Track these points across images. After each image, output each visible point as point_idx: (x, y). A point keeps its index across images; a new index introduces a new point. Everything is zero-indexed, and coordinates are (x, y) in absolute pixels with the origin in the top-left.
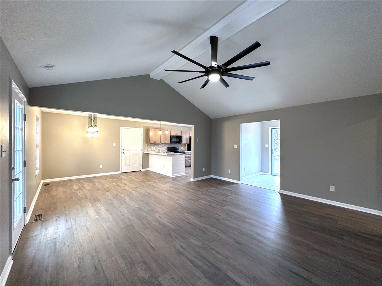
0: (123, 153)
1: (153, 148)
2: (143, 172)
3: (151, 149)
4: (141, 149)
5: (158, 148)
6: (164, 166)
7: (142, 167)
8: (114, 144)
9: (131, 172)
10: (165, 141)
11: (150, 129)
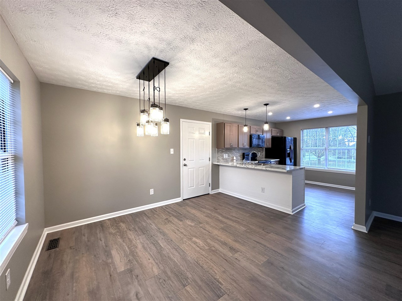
0: (185, 165)
1: (224, 155)
2: (212, 196)
3: (222, 158)
4: (210, 158)
5: (231, 155)
6: (263, 190)
7: (210, 188)
8: (171, 149)
9: (196, 198)
10: (243, 144)
11: (224, 124)
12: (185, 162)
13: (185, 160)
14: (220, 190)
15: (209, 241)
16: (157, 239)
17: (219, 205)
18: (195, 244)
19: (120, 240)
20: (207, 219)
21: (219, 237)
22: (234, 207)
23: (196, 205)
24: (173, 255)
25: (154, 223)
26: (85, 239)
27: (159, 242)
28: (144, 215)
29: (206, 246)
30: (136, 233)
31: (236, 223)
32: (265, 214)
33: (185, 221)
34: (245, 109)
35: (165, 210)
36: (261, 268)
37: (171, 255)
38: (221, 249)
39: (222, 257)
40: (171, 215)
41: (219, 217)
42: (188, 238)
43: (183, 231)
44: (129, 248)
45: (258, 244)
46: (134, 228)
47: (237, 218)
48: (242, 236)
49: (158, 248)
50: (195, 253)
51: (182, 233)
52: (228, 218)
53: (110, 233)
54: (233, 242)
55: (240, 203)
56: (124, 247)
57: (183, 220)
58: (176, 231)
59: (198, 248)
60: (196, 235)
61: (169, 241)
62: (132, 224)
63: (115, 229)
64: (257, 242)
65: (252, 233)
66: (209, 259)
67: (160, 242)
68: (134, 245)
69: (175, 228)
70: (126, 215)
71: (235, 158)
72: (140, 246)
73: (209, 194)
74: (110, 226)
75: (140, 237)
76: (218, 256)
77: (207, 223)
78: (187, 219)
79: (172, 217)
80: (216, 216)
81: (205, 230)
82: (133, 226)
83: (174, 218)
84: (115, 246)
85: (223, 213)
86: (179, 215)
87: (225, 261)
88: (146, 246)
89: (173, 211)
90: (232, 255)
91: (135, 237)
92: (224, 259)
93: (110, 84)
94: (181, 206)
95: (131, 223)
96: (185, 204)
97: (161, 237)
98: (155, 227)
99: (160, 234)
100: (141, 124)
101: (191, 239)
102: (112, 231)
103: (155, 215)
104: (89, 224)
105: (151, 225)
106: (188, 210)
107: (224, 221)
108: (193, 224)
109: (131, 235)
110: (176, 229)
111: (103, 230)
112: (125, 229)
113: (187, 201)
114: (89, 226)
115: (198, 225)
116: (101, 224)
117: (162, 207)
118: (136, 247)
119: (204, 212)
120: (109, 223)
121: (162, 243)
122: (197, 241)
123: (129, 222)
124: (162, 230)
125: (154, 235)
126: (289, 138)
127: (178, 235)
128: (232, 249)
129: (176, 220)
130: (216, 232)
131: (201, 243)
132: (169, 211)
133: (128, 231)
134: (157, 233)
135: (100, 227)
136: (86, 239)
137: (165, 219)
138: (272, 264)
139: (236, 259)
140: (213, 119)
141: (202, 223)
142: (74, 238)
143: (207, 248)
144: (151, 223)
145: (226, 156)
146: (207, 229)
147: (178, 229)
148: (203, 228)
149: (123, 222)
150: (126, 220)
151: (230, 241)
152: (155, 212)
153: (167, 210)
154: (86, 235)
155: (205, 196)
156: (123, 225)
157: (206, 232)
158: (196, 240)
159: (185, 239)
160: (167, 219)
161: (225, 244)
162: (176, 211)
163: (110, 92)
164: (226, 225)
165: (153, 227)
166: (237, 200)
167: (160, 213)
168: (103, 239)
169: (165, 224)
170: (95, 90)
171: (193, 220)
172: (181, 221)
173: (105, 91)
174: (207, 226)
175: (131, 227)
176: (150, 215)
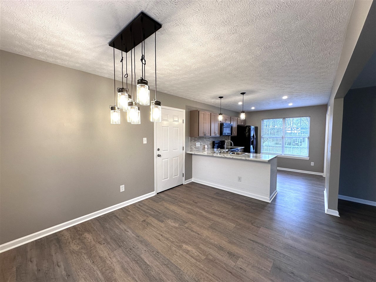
0: (159, 156)
2: (187, 187)
3: (195, 146)
4: (183, 147)
5: (203, 143)
6: (240, 179)
7: (184, 178)
8: (144, 138)
9: (171, 190)
10: (215, 133)
11: (199, 111)
12: (159, 153)
13: (158, 150)
14: (193, 180)
15: (201, 246)
16: (138, 252)
17: (197, 197)
18: (187, 253)
19: (88, 262)
20: (190, 216)
21: (212, 239)
22: (213, 198)
23: (173, 200)
24: (166, 275)
25: (130, 228)
26: (33, 267)
27: (142, 256)
28: (114, 217)
29: (201, 255)
30: (109, 246)
31: (222, 218)
32: (245, 204)
33: (167, 221)
34: (220, 97)
35: (139, 208)
36: (272, 278)
37: (163, 276)
38: (219, 257)
39: (224, 268)
40: (148, 215)
41: (202, 211)
42: (177, 246)
43: (168, 236)
44: (103, 273)
45: (254, 243)
46: (105, 240)
47: (221, 212)
48: (234, 234)
49: (144, 267)
50: (192, 268)
51: (167, 239)
52: (212, 213)
53: (73, 252)
54: (229, 245)
55: (217, 193)
56: (95, 273)
57: (164, 220)
58: (161, 237)
59: (193, 259)
60: (185, 240)
61: (156, 254)
62: (102, 233)
63: (78, 244)
64: (253, 241)
65: (243, 230)
66: (211, 274)
67: (144, 258)
68: (110, 268)
69: (157, 233)
70: (90, 220)
71: (206, 147)
72: (118, 268)
73: (182, 184)
74: (70, 240)
75: (115, 252)
76: (219, 267)
77: (193, 222)
78: (169, 218)
79: (151, 218)
80: (199, 212)
81: (192, 231)
82: (103, 237)
83: (153, 219)
84: (82, 272)
85: (205, 207)
86: (157, 213)
87: (230, 274)
88: (126, 266)
89: (149, 209)
90: (234, 264)
91: (108, 254)
92: (227, 271)
93: (67, 52)
94: (157, 202)
95: (99, 231)
96: (160, 198)
97: (143, 249)
98: (133, 235)
99: (141, 243)
100: (116, 107)
101: (180, 247)
102: (74, 247)
103: (129, 217)
104: (38, 239)
105: (126, 232)
106: (166, 206)
107: (209, 217)
108: (177, 225)
109: (103, 251)
110: (159, 234)
111: (60, 247)
112: (93, 243)
113: (162, 195)
114: (38, 243)
115: (183, 225)
116: (56, 238)
117: (134, 205)
118: (114, 271)
119: (185, 208)
120: (67, 234)
121: (147, 259)
122: (189, 248)
123: (96, 230)
124: (142, 237)
125: (133, 247)
126: (253, 127)
127: (164, 243)
128: (231, 255)
129: (156, 222)
130: (206, 233)
131: (194, 251)
132: (144, 209)
133: (98, 245)
134: (136, 243)
135: (57, 244)
136: (35, 268)
137: (142, 221)
138: (280, 269)
139: (241, 268)
140: (186, 106)
141: (187, 223)
142: (14, 269)
143: (203, 257)
144: (126, 228)
145: (198, 144)
146: (195, 231)
147: (162, 233)
148: (190, 230)
149: (89, 231)
150: (92, 228)
151: (224, 243)
152: (128, 213)
153: (142, 208)
154: (35, 260)
155: (179, 187)
156: (89, 237)
157: (194, 234)
158: (187, 247)
159: (174, 248)
160: (145, 221)
161: (220, 248)
162: (153, 209)
163: (66, 64)
164: (213, 222)
165: (129, 234)
166: (213, 189)
167: (134, 213)
168: (61, 264)
169: (144, 228)
170: (43, 58)
171: (175, 219)
172: (162, 222)
173: (59, 62)
174: (193, 226)
175: (101, 237)
176: (123, 218)
